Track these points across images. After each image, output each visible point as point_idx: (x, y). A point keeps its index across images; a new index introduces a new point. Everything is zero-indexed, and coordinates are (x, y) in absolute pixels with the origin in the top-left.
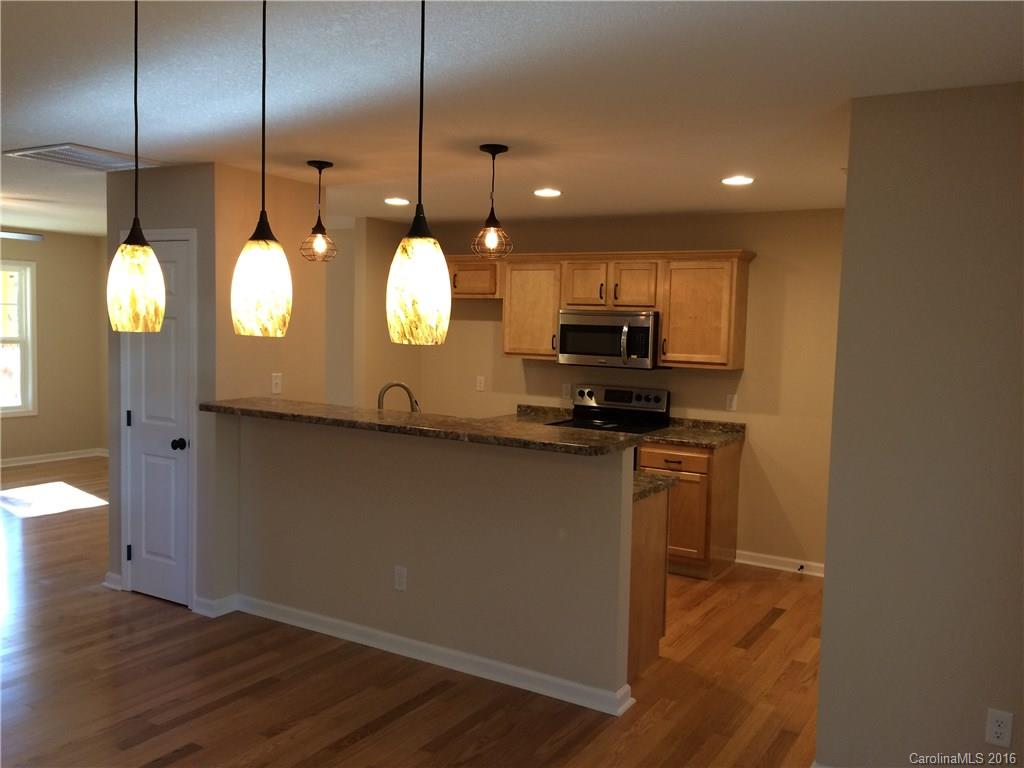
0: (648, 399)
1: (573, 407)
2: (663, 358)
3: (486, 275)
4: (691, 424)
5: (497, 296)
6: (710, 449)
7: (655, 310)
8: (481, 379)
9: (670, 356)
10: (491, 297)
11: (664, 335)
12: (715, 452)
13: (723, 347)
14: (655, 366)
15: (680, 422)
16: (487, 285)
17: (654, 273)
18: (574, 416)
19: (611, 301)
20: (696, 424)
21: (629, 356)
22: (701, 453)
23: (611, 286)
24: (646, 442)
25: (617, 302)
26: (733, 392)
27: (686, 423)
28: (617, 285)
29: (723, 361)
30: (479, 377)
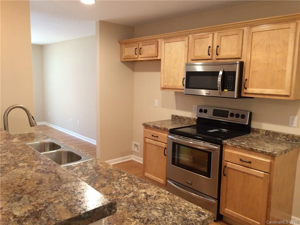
0: (237, 116)
1: (197, 118)
2: (245, 91)
3: (153, 47)
4: (264, 133)
5: (159, 58)
6: (272, 156)
7: (241, 60)
8: (157, 101)
9: (250, 90)
10: (155, 58)
11: (246, 76)
12: (276, 158)
13: (287, 84)
14: (239, 96)
15: (257, 131)
16: (154, 52)
17: (241, 36)
18: (197, 123)
19: (215, 57)
20: (268, 133)
21: (223, 90)
22: (266, 158)
23: (215, 47)
24: (229, 146)
25: (218, 57)
26: (295, 115)
27: (261, 132)
28: (218, 46)
29: (287, 93)
30: (156, 100)
